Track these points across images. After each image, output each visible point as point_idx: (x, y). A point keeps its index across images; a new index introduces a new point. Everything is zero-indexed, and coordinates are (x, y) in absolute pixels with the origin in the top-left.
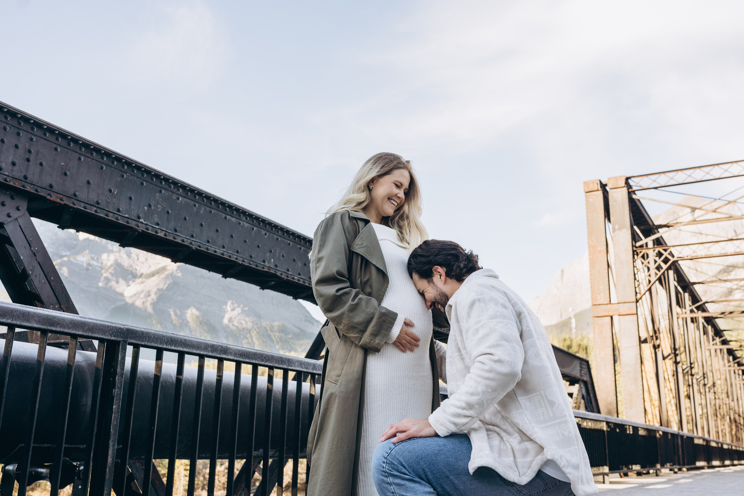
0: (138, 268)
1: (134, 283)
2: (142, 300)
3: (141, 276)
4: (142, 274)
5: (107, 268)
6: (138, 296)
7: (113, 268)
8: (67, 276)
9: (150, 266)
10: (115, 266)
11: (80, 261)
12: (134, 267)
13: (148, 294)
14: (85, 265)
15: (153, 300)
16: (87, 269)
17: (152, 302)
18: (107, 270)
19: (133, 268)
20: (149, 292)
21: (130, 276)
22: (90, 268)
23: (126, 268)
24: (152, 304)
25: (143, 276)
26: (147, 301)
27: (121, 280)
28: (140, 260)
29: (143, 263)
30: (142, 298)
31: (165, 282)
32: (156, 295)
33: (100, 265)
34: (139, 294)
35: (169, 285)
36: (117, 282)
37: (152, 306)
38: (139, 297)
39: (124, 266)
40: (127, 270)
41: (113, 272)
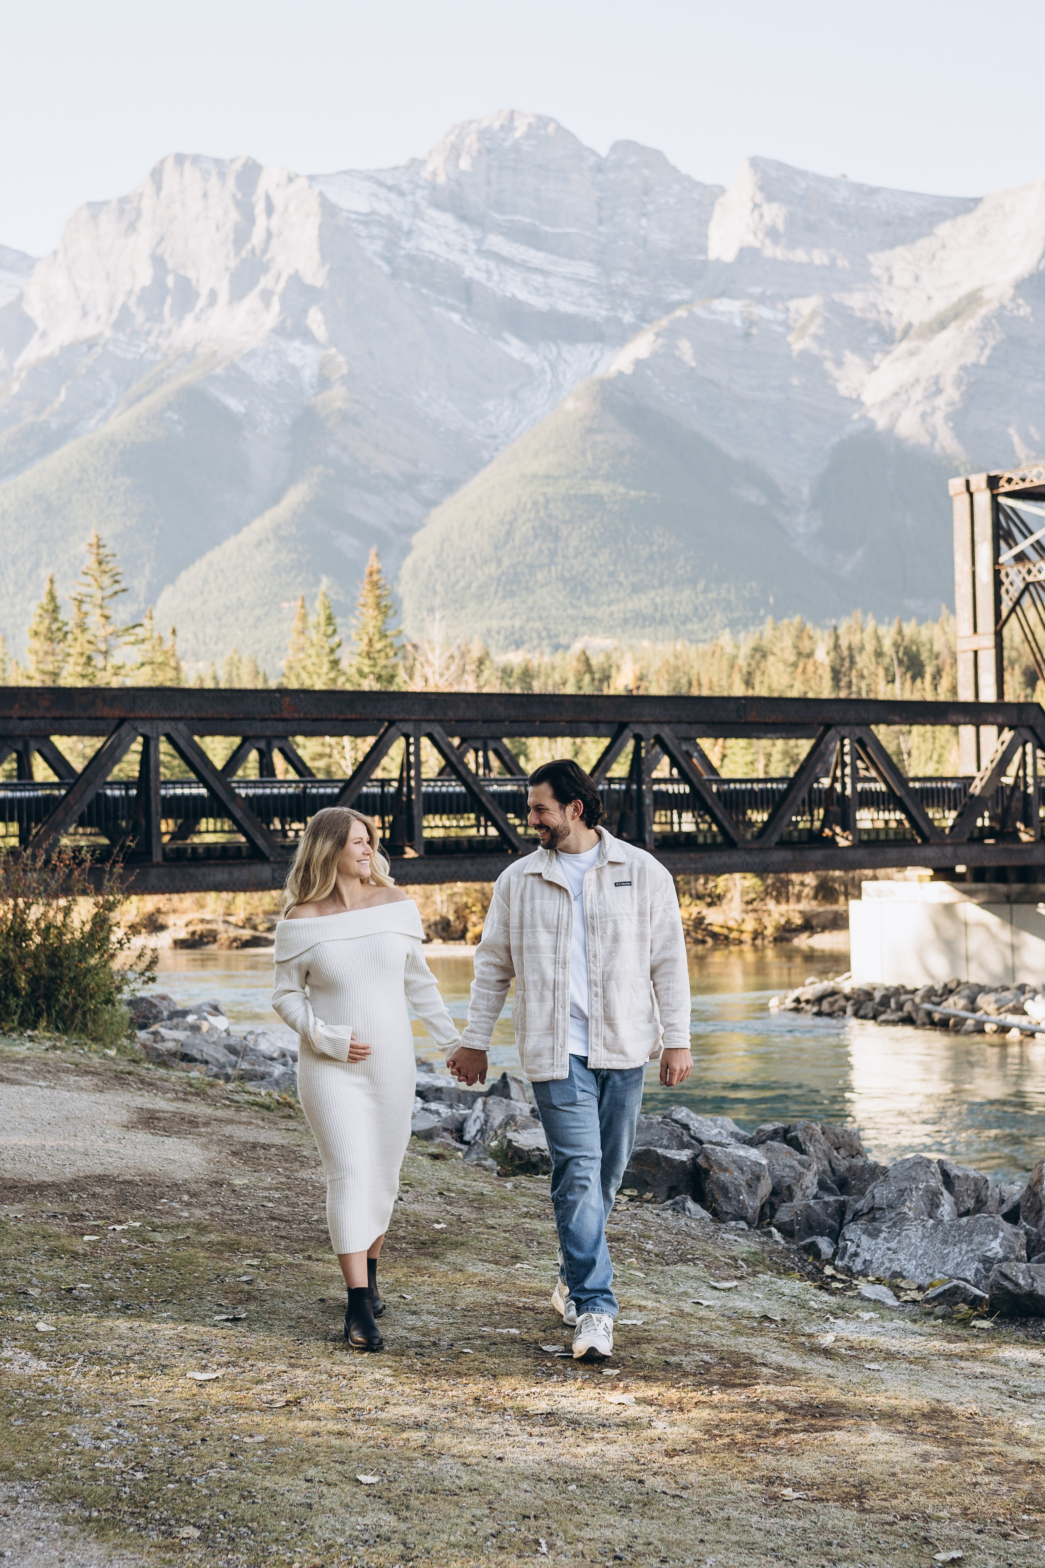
0: (893, 309)
1: (890, 357)
2: (919, 410)
3: (906, 333)
4: (910, 326)
5: (802, 321)
6: (904, 397)
7: (819, 321)
8: (693, 364)
9: (929, 298)
10: (826, 314)
11: (723, 313)
12: (882, 308)
13: (933, 389)
14: (738, 322)
15: (951, 404)
16: (747, 335)
17: (950, 409)
18: (804, 327)
19: (879, 312)
20: (937, 380)
21: (873, 339)
22: (754, 331)
23: (858, 314)
24: (948, 417)
25: (912, 332)
26: (934, 409)
27: (849, 357)
28: (897, 281)
29: (907, 290)
30: (918, 403)
31: (981, 342)
32: (958, 388)
33: (781, 317)
34: (907, 391)
35: (994, 349)
36: (839, 363)
37: (951, 424)
38: (909, 398)
39: (852, 309)
40: (863, 321)
41: (821, 332)
